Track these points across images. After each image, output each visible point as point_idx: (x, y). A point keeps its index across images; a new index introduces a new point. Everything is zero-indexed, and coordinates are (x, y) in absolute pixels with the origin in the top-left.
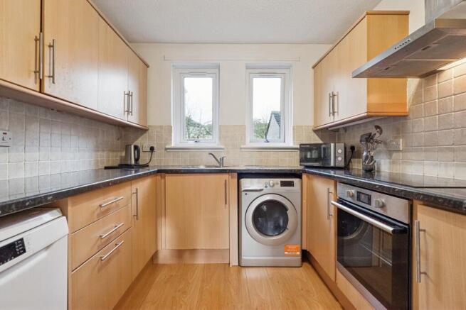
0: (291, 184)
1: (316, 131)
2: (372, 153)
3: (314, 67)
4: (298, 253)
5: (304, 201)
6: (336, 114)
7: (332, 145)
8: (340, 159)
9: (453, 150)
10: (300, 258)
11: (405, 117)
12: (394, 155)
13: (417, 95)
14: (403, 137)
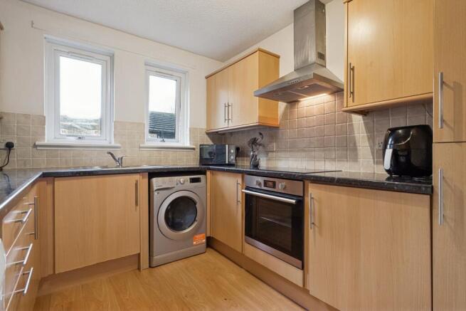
0: (197, 180)
1: (208, 134)
2: (256, 153)
3: (207, 78)
4: (204, 241)
5: (208, 194)
6: (230, 121)
7: (227, 146)
8: (232, 157)
9: (305, 151)
10: (205, 245)
11: (277, 128)
12: (270, 154)
13: (285, 114)
14: (276, 142)
